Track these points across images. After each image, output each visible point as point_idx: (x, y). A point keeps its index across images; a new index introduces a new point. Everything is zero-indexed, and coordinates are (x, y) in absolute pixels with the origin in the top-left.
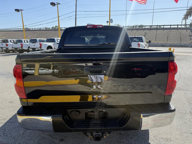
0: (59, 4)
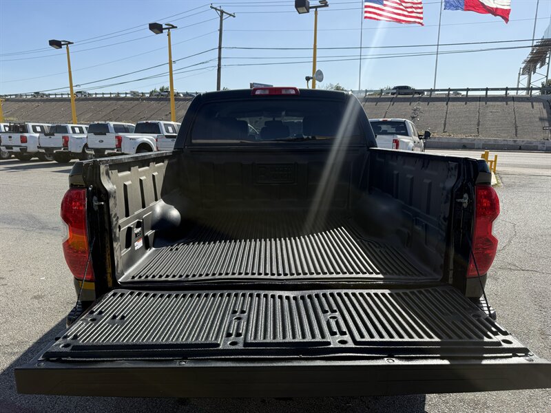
0: (173, 27)
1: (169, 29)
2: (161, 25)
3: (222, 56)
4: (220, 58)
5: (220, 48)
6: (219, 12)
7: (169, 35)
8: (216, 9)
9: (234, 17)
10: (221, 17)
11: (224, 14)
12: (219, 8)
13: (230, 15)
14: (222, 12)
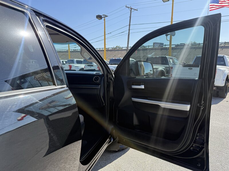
0: (106, 16)
1: (104, 17)
2: (101, 16)
3: (130, 29)
4: (129, 30)
5: (130, 25)
6: (130, 9)
7: (104, 20)
8: (128, 7)
9: (137, 10)
10: (131, 11)
11: (132, 10)
12: (130, 7)
13: (135, 10)
14: (131, 9)
